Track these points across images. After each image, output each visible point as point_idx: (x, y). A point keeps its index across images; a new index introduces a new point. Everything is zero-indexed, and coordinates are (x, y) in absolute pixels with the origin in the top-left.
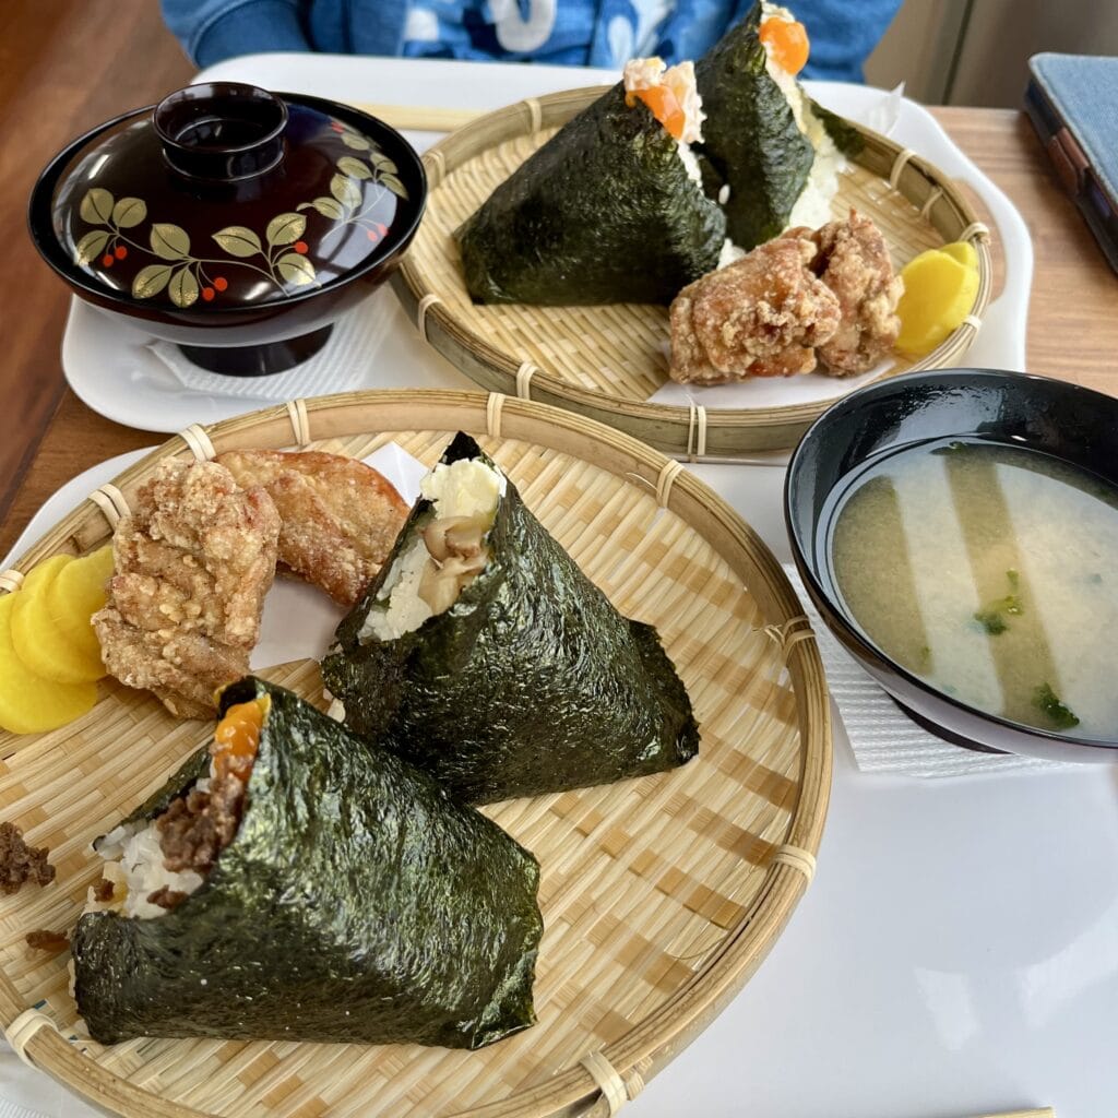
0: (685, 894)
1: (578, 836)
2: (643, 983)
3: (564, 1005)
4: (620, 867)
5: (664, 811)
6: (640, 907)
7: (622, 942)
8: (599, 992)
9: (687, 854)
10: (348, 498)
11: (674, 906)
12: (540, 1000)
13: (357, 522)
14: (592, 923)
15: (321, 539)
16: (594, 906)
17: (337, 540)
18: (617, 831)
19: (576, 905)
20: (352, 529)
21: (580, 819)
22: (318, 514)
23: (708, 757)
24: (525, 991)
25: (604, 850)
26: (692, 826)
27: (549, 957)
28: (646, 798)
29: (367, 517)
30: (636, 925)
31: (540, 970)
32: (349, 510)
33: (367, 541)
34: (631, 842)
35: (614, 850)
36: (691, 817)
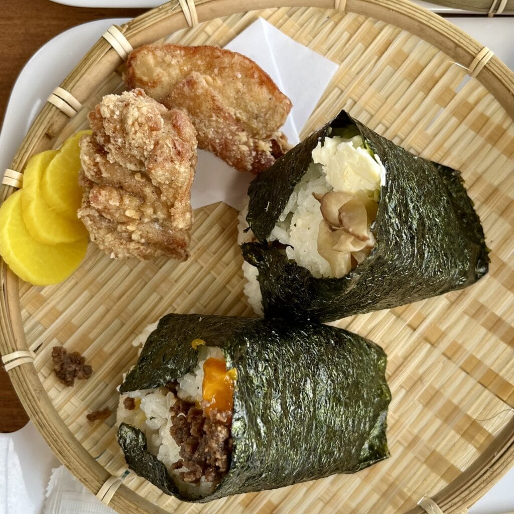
0: (479, 374)
1: (409, 330)
2: (453, 432)
3: (406, 444)
4: (437, 353)
5: (465, 312)
6: (450, 381)
7: (439, 404)
8: (426, 436)
9: (480, 345)
10: (238, 91)
11: (471, 382)
12: (391, 441)
13: (245, 110)
14: (421, 390)
15: (223, 128)
16: (420, 379)
17: (234, 128)
18: (434, 327)
19: (409, 378)
20: (243, 117)
21: (410, 318)
22: (218, 110)
23: (495, 275)
24: (382, 436)
25: (426, 340)
26: (484, 325)
27: (395, 412)
28: (453, 304)
29: (253, 106)
30: (448, 393)
31: (390, 421)
32: (239, 102)
33: (255, 124)
34: (443, 335)
35: (433, 340)
36: (483, 318)
